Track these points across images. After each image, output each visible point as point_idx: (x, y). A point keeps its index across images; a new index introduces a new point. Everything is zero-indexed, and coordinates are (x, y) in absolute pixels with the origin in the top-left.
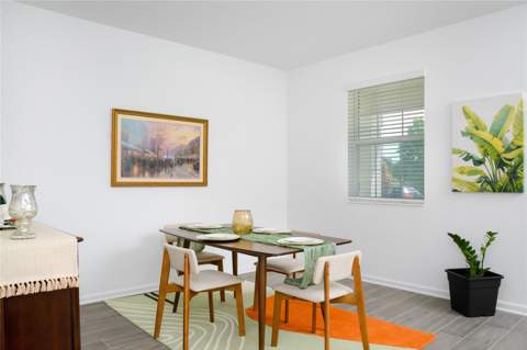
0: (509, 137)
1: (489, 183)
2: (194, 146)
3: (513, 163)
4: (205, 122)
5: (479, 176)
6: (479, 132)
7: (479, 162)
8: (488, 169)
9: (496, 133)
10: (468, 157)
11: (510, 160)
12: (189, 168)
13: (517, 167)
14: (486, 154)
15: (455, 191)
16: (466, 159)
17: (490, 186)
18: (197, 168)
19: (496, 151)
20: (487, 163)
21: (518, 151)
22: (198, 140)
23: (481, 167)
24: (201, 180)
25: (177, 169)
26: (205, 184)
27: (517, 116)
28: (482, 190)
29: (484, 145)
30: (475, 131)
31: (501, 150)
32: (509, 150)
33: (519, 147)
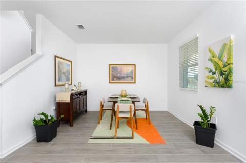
0: (225, 60)
1: (218, 83)
2: (132, 72)
3: (226, 73)
4: (135, 65)
5: (213, 80)
6: (214, 58)
7: (214, 73)
8: (217, 76)
9: (220, 58)
10: (210, 71)
11: (225, 71)
12: (130, 78)
13: (228, 75)
14: (216, 69)
15: (206, 86)
16: (209, 72)
17: (218, 85)
18: (132, 78)
19: (220, 67)
20: (217, 73)
21: (228, 67)
22: (133, 70)
23: (215, 75)
24: (134, 82)
25: (127, 79)
26: (135, 83)
27: (228, 49)
28: (215, 86)
29: (216, 64)
30: (213, 59)
31: (222, 66)
32: (225, 66)
33: (229, 64)
